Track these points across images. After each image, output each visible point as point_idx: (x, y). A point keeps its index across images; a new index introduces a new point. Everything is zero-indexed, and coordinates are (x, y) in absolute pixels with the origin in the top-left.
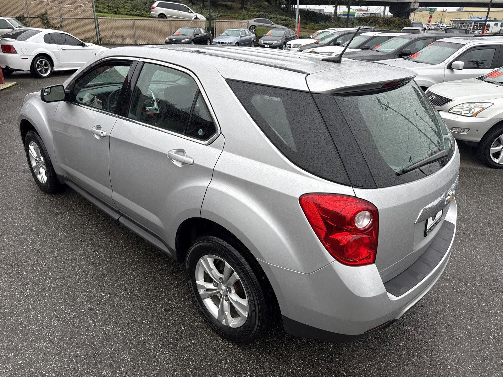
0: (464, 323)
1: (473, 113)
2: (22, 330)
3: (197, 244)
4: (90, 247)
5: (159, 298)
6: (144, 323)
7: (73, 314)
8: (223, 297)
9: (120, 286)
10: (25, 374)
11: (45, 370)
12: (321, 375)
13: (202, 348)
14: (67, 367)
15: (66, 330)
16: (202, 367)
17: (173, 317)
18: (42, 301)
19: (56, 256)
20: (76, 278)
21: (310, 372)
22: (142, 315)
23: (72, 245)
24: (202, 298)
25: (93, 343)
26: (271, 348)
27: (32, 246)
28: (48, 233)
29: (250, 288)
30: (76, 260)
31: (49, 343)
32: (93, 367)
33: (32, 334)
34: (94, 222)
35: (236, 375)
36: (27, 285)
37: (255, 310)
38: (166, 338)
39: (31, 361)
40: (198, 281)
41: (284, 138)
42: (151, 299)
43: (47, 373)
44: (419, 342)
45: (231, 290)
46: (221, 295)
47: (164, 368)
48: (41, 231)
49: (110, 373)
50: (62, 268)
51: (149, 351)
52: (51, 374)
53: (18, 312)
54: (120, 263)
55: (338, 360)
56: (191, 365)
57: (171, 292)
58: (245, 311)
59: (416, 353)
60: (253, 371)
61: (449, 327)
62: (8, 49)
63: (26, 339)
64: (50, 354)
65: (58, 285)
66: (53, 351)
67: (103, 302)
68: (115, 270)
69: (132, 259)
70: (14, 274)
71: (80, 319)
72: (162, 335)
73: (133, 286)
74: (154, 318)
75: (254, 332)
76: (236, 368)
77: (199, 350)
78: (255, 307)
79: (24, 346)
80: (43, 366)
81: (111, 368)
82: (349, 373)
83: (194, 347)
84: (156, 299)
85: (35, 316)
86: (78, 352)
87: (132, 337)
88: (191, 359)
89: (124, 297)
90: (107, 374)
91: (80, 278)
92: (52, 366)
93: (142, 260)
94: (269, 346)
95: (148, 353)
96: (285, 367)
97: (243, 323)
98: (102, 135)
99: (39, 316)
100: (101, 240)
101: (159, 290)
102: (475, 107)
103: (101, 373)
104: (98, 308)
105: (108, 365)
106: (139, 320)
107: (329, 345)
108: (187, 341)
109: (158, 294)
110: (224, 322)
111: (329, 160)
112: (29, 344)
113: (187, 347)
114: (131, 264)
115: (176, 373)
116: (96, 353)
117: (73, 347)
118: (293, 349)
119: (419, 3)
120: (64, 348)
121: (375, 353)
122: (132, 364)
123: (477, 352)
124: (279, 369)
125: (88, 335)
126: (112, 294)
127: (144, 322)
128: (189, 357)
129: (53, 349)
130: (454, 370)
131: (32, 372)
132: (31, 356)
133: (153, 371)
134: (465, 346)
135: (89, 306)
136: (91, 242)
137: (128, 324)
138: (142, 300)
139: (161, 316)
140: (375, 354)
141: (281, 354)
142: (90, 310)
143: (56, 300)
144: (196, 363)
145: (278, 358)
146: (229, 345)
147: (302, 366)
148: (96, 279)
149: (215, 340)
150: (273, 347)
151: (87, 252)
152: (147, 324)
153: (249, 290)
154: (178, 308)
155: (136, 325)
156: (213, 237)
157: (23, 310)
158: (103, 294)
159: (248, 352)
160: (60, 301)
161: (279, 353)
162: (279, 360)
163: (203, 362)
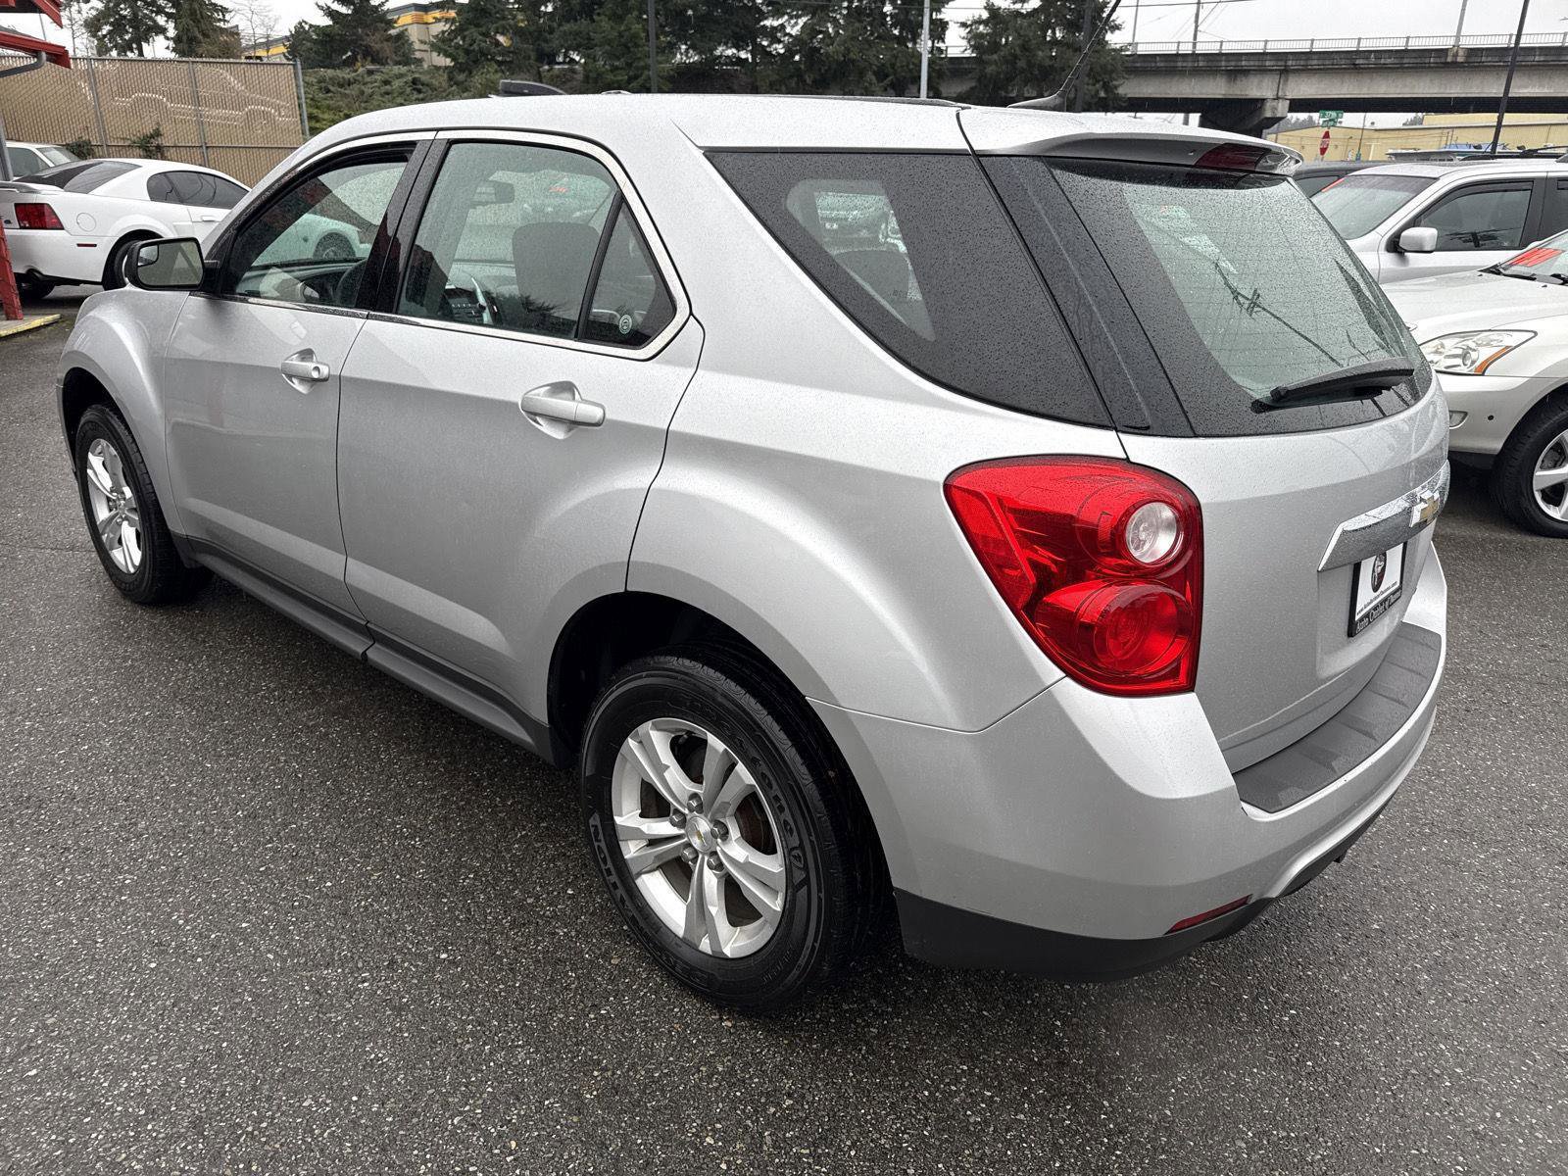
0: (1488, 957)
1: (1473, 362)
2: (41, 982)
3: (617, 688)
4: (273, 748)
5: (495, 890)
6: (445, 959)
7: (213, 936)
8: (703, 859)
9: (369, 856)
10: (47, 1108)
11: (114, 1097)
12: (1026, 1105)
13: (635, 1030)
14: (186, 1088)
15: (188, 981)
16: (631, 1085)
17: (537, 943)
18: (113, 899)
19: (162, 774)
20: (226, 834)
21: (991, 1097)
22: (439, 938)
23: (215, 743)
24: (634, 870)
25: (275, 1018)
26: (859, 1030)
27: (86, 747)
28: (139, 713)
29: (789, 807)
30: (228, 785)
31: (129, 1018)
32: (271, 1088)
33: (74, 992)
34: (290, 681)
35: (746, 1107)
36: (66, 854)
37: (806, 881)
38: (517, 1003)
39: (68, 1069)
40: (621, 815)
41: (891, 302)
42: (466, 892)
43: (118, 1105)
44: (1343, 1010)
45: (727, 832)
46: (696, 852)
47: (507, 1089)
48: (118, 706)
49: (327, 1105)
50: (182, 807)
51: (459, 1041)
52: (131, 1106)
53: (31, 929)
54: (369, 791)
55: (1081, 1062)
56: (599, 1079)
57: (535, 872)
58: (775, 892)
59: (1338, 1044)
60: (803, 1097)
61: (1439, 967)
62: (37, 216)
63: (56, 1008)
64: (131, 1050)
65: (165, 856)
66: (142, 1041)
67: (310, 901)
68: (353, 812)
69: (407, 783)
70: (22, 826)
71: (234, 949)
72: (503, 994)
73: (408, 856)
74: (478, 947)
75: (802, 961)
76: (746, 1089)
77: (625, 1037)
78: (806, 868)
79: (45, 1026)
80: (106, 1084)
81: (331, 1088)
82: (1120, 1099)
83: (606, 1027)
84: (483, 891)
85: (88, 941)
86: (225, 1045)
87: (405, 1000)
88: (599, 1062)
89: (379, 887)
90: (319, 1105)
91: (239, 835)
92: (137, 1083)
93: (441, 785)
94: (855, 1023)
95: (455, 1046)
96: (907, 1084)
97: (767, 933)
98: (315, 375)
99: (100, 940)
100: (311, 730)
101: (493, 868)
102: (1478, 345)
103: (298, 1104)
104: (294, 919)
105: (322, 1080)
106: (429, 952)
107: (1051, 1019)
108: (583, 1010)
109: (489, 878)
110: (705, 945)
111: (1038, 353)
112: (63, 1020)
113: (585, 1028)
114: (404, 796)
115: (547, 1102)
116: (285, 1045)
117: (208, 1029)
118: (934, 1032)
119: (1288, 102)
120: (178, 1031)
121: (1201, 1043)
122: (402, 1076)
123: (1537, 1039)
124: (887, 1088)
125: (258, 996)
126: (341, 878)
127: (444, 956)
128: (591, 1056)
129: (143, 1035)
130: (1462, 1090)
131: (71, 1101)
132: (67, 1057)
133: (473, 1098)
134: (1495, 1023)
135: (266, 912)
136: (278, 736)
137: (392, 962)
138: (439, 895)
139: (499, 940)
140: (1202, 1047)
141: (894, 1046)
142: (266, 925)
143: (159, 897)
144: (614, 1074)
145: (886, 1059)
146: (721, 1019)
147: (964, 1080)
148: (289, 838)
149: (675, 1007)
150: (868, 1025)
151: (263, 762)
152: (454, 963)
153: (787, 815)
154: (555, 916)
155: (416, 966)
156: (669, 658)
157: (49, 924)
158: (311, 879)
159: (786, 1042)
160: (171, 900)
161: (887, 1043)
162: (888, 1064)
163: (636, 1072)
